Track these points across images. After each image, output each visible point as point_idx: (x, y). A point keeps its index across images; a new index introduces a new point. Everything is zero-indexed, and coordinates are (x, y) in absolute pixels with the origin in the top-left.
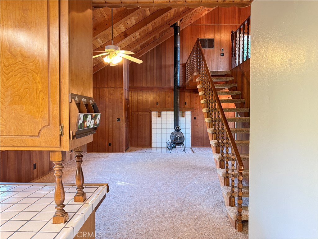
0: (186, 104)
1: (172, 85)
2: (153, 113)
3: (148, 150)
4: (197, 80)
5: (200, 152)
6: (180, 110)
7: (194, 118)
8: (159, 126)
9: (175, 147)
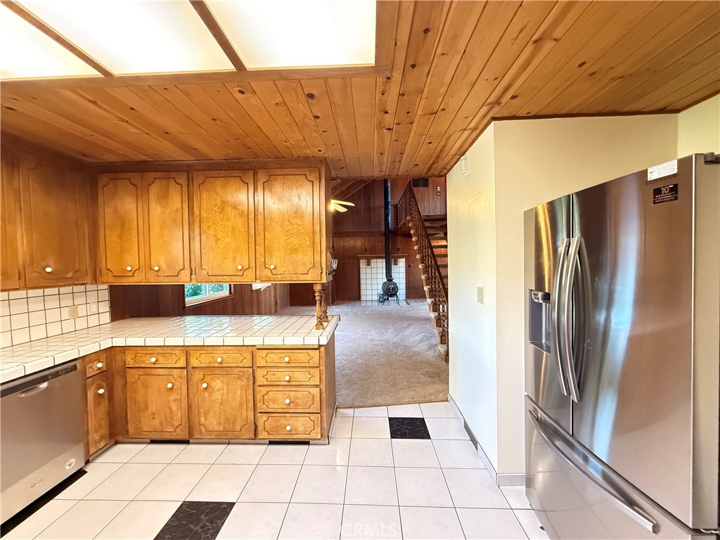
0: (398, 250)
1: (383, 229)
2: (361, 261)
3: (357, 303)
4: (410, 225)
5: (416, 304)
6: (393, 257)
7: (408, 267)
8: (369, 276)
9: (388, 299)
